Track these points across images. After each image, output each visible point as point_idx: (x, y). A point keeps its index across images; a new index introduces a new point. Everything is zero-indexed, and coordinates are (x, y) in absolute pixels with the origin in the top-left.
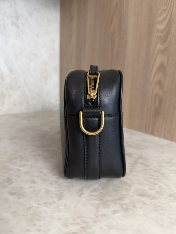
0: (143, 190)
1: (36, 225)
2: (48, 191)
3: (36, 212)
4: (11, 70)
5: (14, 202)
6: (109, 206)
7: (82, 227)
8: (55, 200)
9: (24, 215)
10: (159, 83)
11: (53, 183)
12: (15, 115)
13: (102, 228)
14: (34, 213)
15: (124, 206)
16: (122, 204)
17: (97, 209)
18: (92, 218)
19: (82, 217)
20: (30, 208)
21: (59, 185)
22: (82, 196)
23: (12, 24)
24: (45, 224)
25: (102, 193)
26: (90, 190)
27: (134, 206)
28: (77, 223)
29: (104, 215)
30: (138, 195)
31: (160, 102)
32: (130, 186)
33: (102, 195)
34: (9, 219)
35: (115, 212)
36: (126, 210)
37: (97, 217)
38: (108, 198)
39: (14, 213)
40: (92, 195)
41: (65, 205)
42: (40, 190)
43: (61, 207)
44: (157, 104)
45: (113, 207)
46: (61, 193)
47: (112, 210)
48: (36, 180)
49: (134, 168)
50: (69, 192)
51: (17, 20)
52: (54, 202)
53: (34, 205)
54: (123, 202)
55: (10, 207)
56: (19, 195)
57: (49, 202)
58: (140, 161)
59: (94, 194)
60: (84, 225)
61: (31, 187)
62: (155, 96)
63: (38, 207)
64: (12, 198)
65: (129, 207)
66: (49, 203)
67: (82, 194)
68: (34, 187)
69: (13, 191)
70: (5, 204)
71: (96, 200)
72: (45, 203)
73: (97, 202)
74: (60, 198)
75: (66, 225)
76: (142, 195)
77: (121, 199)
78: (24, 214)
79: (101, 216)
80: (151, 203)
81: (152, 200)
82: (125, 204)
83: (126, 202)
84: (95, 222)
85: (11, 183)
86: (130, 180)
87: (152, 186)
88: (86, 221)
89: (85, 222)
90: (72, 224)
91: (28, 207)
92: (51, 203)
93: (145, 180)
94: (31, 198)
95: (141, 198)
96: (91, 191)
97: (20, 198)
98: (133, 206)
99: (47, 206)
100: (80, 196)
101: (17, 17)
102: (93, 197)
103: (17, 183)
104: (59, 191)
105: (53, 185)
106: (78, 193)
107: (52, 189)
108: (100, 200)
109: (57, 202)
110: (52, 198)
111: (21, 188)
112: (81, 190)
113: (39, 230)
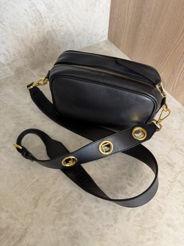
0: (172, 220)
1: (103, 245)
2: (108, 213)
6: (145, 233)
8: (113, 223)
14: (102, 235)
15: (155, 235)
16: (154, 233)
17: (138, 235)
18: (134, 243)
19: (128, 241)
20: (98, 230)
22: (130, 221)
25: (142, 219)
29: (142, 242)
30: (167, 224)
32: (163, 213)
33: (142, 222)
34: (89, 238)
35: (148, 240)
36: (156, 239)
37: (137, 243)
38: (146, 225)
39: (90, 233)
41: (119, 229)
42: (102, 211)
43: (117, 231)
45: (148, 235)
46: (116, 216)
47: (147, 237)
49: (172, 189)
50: (121, 215)
52: (112, 225)
53: (101, 226)
55: (87, 227)
56: (90, 215)
57: (109, 225)
58: (179, 177)
59: (138, 219)
61: (96, 207)
63: (103, 229)
64: (86, 218)
65: (158, 237)
67: (130, 218)
70: (84, 224)
71: (138, 226)
72: (107, 226)
73: (139, 228)
74: (116, 222)
76: (169, 226)
77: (154, 227)
78: (96, 235)
79: (140, 242)
80: (173, 235)
81: (175, 231)
82: (156, 233)
85: (83, 201)
86: (165, 205)
87: (179, 216)
94: (98, 219)
96: (136, 216)
97: (91, 219)
98: (161, 236)
99: (108, 229)
100: (128, 220)
102: (136, 223)
103: (86, 201)
104: (115, 213)
105: (111, 206)
106: (127, 217)
107: (110, 211)
108: (141, 226)
109: (114, 225)
110: (110, 220)
111: (90, 208)
112: (129, 214)
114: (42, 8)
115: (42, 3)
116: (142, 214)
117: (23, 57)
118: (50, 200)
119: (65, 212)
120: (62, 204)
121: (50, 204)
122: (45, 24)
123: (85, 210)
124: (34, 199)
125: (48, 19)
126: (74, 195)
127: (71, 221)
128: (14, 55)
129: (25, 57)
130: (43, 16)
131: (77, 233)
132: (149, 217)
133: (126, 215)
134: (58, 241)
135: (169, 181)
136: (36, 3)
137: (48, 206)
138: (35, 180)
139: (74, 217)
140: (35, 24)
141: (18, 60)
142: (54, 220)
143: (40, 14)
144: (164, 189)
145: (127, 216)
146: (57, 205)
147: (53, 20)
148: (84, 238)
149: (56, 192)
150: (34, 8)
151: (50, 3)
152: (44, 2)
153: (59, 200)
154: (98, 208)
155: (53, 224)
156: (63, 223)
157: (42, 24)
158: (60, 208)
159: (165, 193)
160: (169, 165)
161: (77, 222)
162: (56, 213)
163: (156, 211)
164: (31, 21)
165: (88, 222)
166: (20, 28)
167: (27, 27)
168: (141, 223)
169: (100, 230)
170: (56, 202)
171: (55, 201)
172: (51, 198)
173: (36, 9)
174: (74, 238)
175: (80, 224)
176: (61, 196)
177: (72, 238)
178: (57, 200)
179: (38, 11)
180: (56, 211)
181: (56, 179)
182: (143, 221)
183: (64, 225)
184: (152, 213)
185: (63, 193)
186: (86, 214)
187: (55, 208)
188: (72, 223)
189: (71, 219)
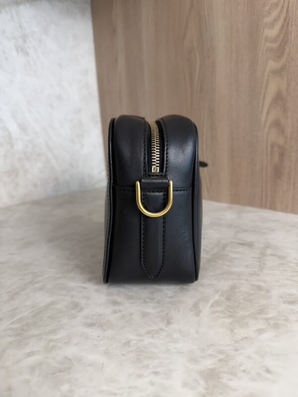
0: (290, 295)
1: (148, 366)
2: (145, 315)
3: (140, 348)
4: (23, 128)
5: (99, 337)
6: (248, 324)
7: (220, 360)
8: (162, 325)
9: (123, 355)
10: (277, 124)
11: (148, 300)
12: (37, 203)
13: (250, 357)
14: (138, 350)
15: (272, 322)
16: (267, 319)
17: (232, 331)
18: (229, 345)
19: (212, 345)
20: (127, 343)
21: (158, 302)
22: (201, 315)
23: (17, 50)
24: (161, 363)
25: (229, 306)
26: (209, 305)
27: (287, 320)
28: (210, 355)
29: (246, 338)
30: (285, 302)
31: (282, 155)
32: (268, 291)
33: (231, 310)
34: (103, 364)
35: (260, 331)
36: (276, 326)
37: (236, 342)
38: (241, 313)
39: (107, 353)
40: (217, 312)
41: (180, 331)
42: (132, 314)
43: (176, 335)
44: (276, 158)
45: (255, 325)
46: (167, 314)
47: (255, 329)
48: (119, 299)
49: (265, 264)
50: (179, 311)
51: (25, 41)
52: (161, 329)
53: (132, 337)
54: (267, 316)
55: (96, 346)
56: (101, 326)
57: (154, 330)
58: (269, 251)
59: (218, 309)
60: (221, 356)
61: (115, 312)
62: (272, 146)
63: (140, 340)
65: (279, 322)
66: (154, 332)
67: (200, 311)
68: (120, 311)
69: (89, 321)
70: (86, 341)
71: (224, 318)
72: (149, 333)
73: (227, 321)
74: (169, 323)
75: (194, 360)
77: (262, 311)
78: (123, 353)
79: (242, 340)
82: (272, 318)
83: (270, 315)
84: (237, 350)
85: (81, 310)
86: (265, 282)
88: (222, 350)
89: (221, 352)
90: (202, 357)
91: (123, 341)
92: (157, 332)
93: (287, 279)
94: (123, 328)
95: (292, 307)
96: (212, 306)
97: (105, 331)
98: (284, 320)
99: (153, 337)
100: (198, 314)
101: (24, 38)
102: (218, 314)
103: (89, 308)
104: (162, 311)
105: (149, 304)
106: (192, 311)
107: (150, 311)
108: (230, 316)
109: (165, 328)
110: (155, 323)
111: (100, 315)
112: (196, 306)
113: (156, 373)
116: (224, 300)
119: (36, 333)
120: (27, 323)
122: (16, 147)
125: (20, 142)
126: (58, 306)
127: (51, 344)
130: (14, 136)
131: (70, 360)
132: (242, 301)
133: (190, 309)
134: (10, 389)
135: (253, 258)
136: (5, 119)
139: (58, 336)
142: (4, 351)
143: (10, 134)
145: (193, 309)
146: (14, 326)
147: (27, 145)
148: (91, 365)
149: (15, 309)
150: (2, 125)
151: (24, 124)
152: (16, 121)
153: (21, 319)
156: (28, 351)
158: (22, 329)
159: (256, 270)
160: (244, 245)
161: (67, 343)
162: (11, 339)
163: (252, 292)
168: (229, 312)
169: (133, 342)
170: (12, 323)
171: (11, 322)
173: (5, 127)
174: (60, 372)
175: (77, 344)
176: (28, 312)
177: (54, 374)
178: (15, 319)
179: (7, 130)
180: (11, 336)
181: (17, 293)
182: (232, 308)
183: (30, 355)
184: (245, 295)
185: (33, 308)
186: (91, 325)
187: (9, 332)
188: (54, 347)
189: (51, 341)
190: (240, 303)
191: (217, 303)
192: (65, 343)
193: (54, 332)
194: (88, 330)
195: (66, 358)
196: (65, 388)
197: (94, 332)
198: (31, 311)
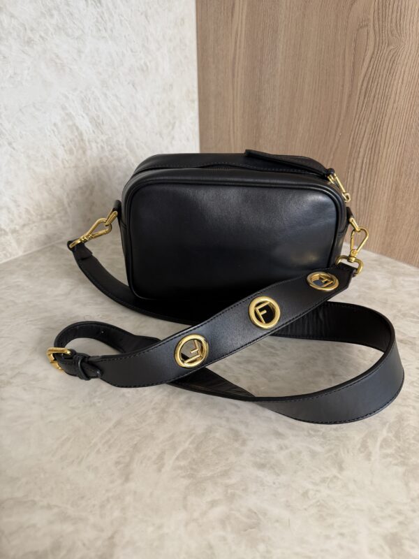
1: (332, 525)
2: (314, 454)
3: (319, 501)
7: (400, 523)
8: (335, 471)
9: (305, 509)
11: (311, 432)
14: (318, 504)
17: (407, 484)
18: (406, 504)
19: (391, 503)
20: (305, 494)
21: (324, 437)
22: (373, 459)
24: (345, 522)
25: (399, 448)
26: (378, 444)
28: (390, 516)
33: (402, 454)
34: (289, 520)
37: (413, 500)
38: (413, 459)
40: (387, 456)
41: (354, 481)
42: (300, 453)
43: (352, 486)
46: (336, 455)
48: (281, 430)
50: (348, 452)
52: (335, 477)
53: (309, 486)
55: (275, 495)
56: (271, 467)
57: (328, 478)
59: (389, 451)
60: (401, 518)
61: (281, 448)
63: (317, 491)
67: (370, 454)
70: (264, 489)
71: (396, 465)
72: (323, 480)
73: (401, 470)
74: (341, 469)
75: (375, 521)
78: (305, 507)
84: (414, 511)
85: (244, 443)
88: (401, 510)
89: (399, 512)
90: (382, 518)
91: (301, 492)
92: (331, 480)
94: (295, 472)
96: (381, 446)
97: (278, 475)
99: (329, 487)
100: (368, 458)
102: (390, 459)
103: (252, 440)
104: (330, 450)
105: (314, 438)
106: (362, 452)
107: (318, 449)
108: (403, 464)
109: (338, 475)
110: (327, 467)
111: (267, 452)
112: (364, 445)
113: (342, 535)
114: (85, 124)
115: (84, 115)
116: (394, 439)
117: (44, 217)
118: (161, 457)
119: (209, 475)
120: (194, 460)
121: (163, 465)
122: (89, 153)
123: (258, 460)
124: (117, 463)
125: (94, 145)
126: (217, 435)
127: (229, 491)
128: (27, 211)
129: (48, 218)
130: (86, 137)
131: (255, 513)
132: (412, 441)
133: (359, 449)
134: (210, 547)
136: (74, 114)
137: (159, 470)
138: (111, 424)
140: (71, 152)
141: (34, 222)
142: (185, 498)
143: (81, 134)
144: (415, 384)
145: (362, 450)
146: (182, 463)
147: (102, 147)
148: (277, 521)
149: (172, 437)
150: (70, 123)
151: (98, 117)
152: (87, 114)
153: (185, 452)
154: (287, 448)
155: (185, 507)
156: (209, 499)
157: (84, 152)
158: (192, 469)
160: (406, 343)
161: (245, 490)
162: (186, 482)
164: (63, 146)
165: (274, 483)
166: (42, 156)
167: (55, 155)
168: (400, 456)
169: (311, 493)
170: (177, 459)
171: (175, 457)
172: (163, 453)
173: (74, 125)
174: (251, 528)
175: (255, 492)
176: (188, 442)
177: (245, 530)
178: (179, 452)
179: (77, 129)
180: (184, 477)
181: (164, 411)
182: (403, 451)
183: (213, 504)
184: (415, 432)
185: (191, 436)
186: (262, 466)
187: (180, 471)
188: (233, 495)
189: (227, 486)
190: (410, 444)
191: (385, 443)
192: (243, 490)
193: (225, 474)
194: (260, 473)
195: (250, 510)
196: (262, 547)
197: (267, 476)
198: (190, 440)
